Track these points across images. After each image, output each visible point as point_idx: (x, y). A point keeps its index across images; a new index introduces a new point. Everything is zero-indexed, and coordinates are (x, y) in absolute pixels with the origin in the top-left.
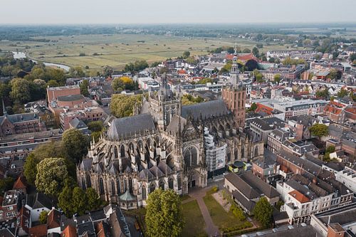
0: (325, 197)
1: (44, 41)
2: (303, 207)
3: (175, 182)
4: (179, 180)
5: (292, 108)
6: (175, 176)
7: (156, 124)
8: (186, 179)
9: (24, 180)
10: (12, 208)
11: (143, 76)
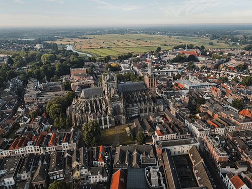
0: (173, 135)
1: (85, 38)
2: (160, 138)
3: (108, 120)
4: (110, 119)
5: (193, 87)
6: (108, 117)
7: (104, 92)
8: (113, 119)
9: (46, 113)
10: (37, 123)
11: (125, 63)
